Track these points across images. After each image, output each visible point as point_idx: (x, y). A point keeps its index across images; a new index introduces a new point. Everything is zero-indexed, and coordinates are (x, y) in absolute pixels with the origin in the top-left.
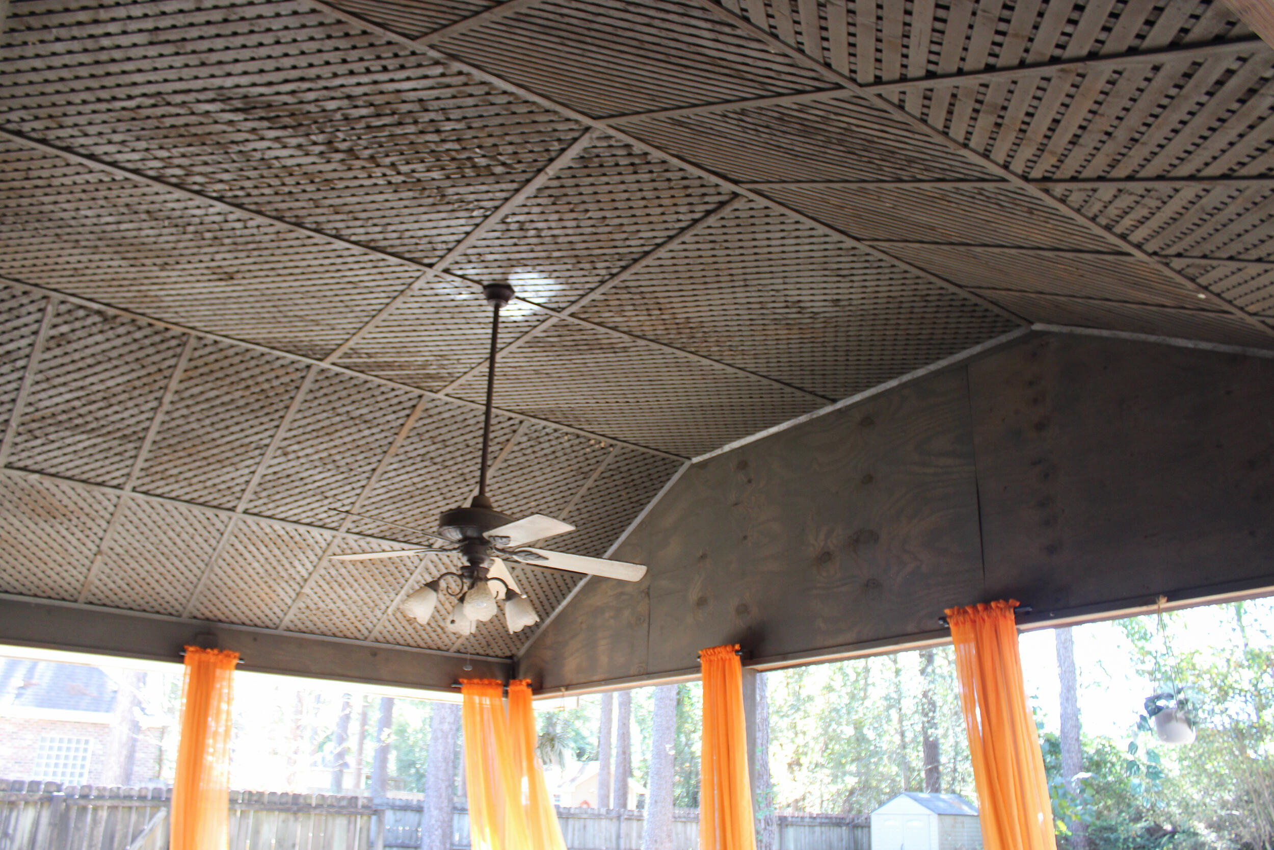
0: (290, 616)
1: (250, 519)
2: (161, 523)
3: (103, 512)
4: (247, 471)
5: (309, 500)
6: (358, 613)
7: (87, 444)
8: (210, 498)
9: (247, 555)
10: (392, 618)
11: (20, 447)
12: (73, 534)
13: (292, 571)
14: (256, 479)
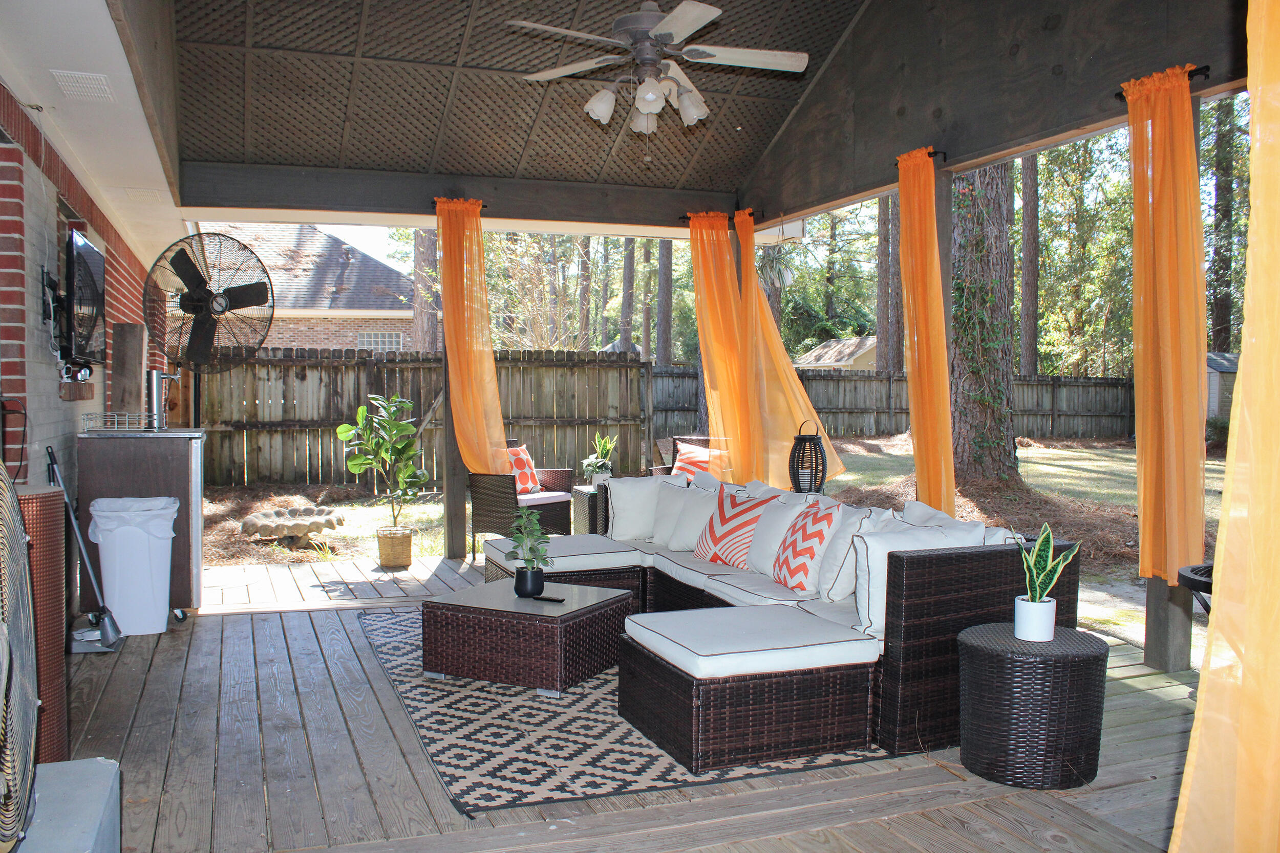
0: (523, 164)
1: (471, 73)
2: (393, 85)
3: (342, 81)
4: (459, 25)
5: (520, 48)
6: (584, 156)
7: (314, 16)
8: (431, 55)
9: (474, 108)
10: (616, 158)
11: (261, 26)
12: (321, 104)
13: (517, 120)
14: (468, 32)
